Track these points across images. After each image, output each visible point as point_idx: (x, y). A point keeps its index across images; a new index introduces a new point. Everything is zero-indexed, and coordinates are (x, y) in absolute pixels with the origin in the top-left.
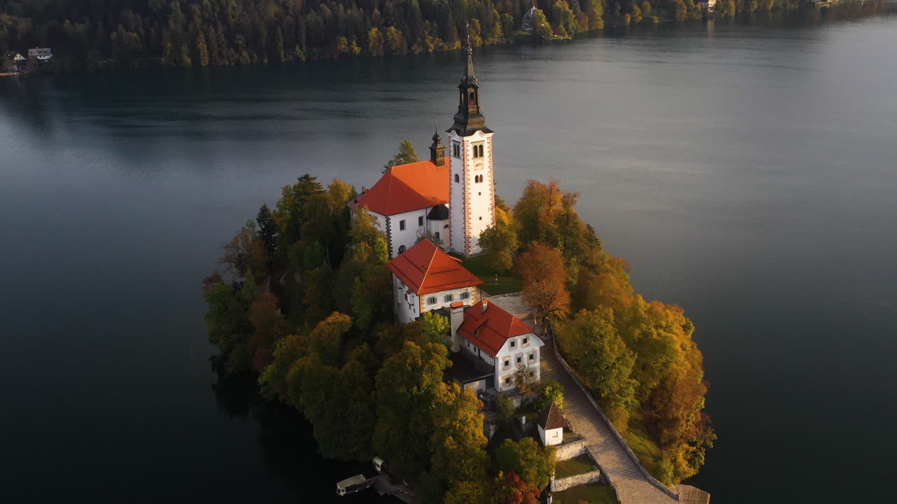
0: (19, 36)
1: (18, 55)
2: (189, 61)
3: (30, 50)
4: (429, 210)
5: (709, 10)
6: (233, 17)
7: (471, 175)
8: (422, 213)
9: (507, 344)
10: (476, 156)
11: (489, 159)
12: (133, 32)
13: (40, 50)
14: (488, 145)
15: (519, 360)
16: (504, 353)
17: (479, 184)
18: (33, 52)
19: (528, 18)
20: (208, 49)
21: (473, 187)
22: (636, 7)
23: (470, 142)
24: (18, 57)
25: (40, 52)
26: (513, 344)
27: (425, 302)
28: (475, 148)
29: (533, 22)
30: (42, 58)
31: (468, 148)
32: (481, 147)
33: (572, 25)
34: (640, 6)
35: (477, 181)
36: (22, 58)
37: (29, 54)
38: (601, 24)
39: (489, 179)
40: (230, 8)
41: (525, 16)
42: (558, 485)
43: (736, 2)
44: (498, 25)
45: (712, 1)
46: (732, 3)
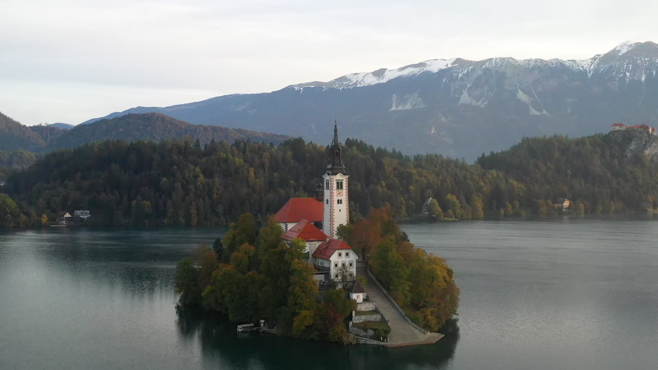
0: (69, 202)
1: (67, 214)
2: (184, 221)
3: (76, 211)
5: (564, 210)
6: (217, 194)
7: (336, 199)
9: (336, 254)
10: (338, 188)
11: (346, 191)
12: (147, 201)
13: (82, 211)
14: (346, 183)
15: (344, 265)
16: (334, 259)
17: (340, 205)
18: (78, 212)
19: (426, 205)
20: (197, 214)
21: (336, 207)
22: (508, 204)
23: (335, 179)
24: (67, 215)
25: (82, 213)
26: (340, 255)
28: (338, 183)
29: (430, 208)
30: (83, 217)
31: (333, 183)
33: (458, 211)
34: (511, 203)
35: (338, 203)
36: (70, 216)
37: (75, 214)
38: (481, 214)
39: (346, 202)
40: (215, 188)
41: (425, 203)
42: (356, 319)
43: (585, 205)
44: (404, 208)
45: (566, 204)
46: (582, 206)
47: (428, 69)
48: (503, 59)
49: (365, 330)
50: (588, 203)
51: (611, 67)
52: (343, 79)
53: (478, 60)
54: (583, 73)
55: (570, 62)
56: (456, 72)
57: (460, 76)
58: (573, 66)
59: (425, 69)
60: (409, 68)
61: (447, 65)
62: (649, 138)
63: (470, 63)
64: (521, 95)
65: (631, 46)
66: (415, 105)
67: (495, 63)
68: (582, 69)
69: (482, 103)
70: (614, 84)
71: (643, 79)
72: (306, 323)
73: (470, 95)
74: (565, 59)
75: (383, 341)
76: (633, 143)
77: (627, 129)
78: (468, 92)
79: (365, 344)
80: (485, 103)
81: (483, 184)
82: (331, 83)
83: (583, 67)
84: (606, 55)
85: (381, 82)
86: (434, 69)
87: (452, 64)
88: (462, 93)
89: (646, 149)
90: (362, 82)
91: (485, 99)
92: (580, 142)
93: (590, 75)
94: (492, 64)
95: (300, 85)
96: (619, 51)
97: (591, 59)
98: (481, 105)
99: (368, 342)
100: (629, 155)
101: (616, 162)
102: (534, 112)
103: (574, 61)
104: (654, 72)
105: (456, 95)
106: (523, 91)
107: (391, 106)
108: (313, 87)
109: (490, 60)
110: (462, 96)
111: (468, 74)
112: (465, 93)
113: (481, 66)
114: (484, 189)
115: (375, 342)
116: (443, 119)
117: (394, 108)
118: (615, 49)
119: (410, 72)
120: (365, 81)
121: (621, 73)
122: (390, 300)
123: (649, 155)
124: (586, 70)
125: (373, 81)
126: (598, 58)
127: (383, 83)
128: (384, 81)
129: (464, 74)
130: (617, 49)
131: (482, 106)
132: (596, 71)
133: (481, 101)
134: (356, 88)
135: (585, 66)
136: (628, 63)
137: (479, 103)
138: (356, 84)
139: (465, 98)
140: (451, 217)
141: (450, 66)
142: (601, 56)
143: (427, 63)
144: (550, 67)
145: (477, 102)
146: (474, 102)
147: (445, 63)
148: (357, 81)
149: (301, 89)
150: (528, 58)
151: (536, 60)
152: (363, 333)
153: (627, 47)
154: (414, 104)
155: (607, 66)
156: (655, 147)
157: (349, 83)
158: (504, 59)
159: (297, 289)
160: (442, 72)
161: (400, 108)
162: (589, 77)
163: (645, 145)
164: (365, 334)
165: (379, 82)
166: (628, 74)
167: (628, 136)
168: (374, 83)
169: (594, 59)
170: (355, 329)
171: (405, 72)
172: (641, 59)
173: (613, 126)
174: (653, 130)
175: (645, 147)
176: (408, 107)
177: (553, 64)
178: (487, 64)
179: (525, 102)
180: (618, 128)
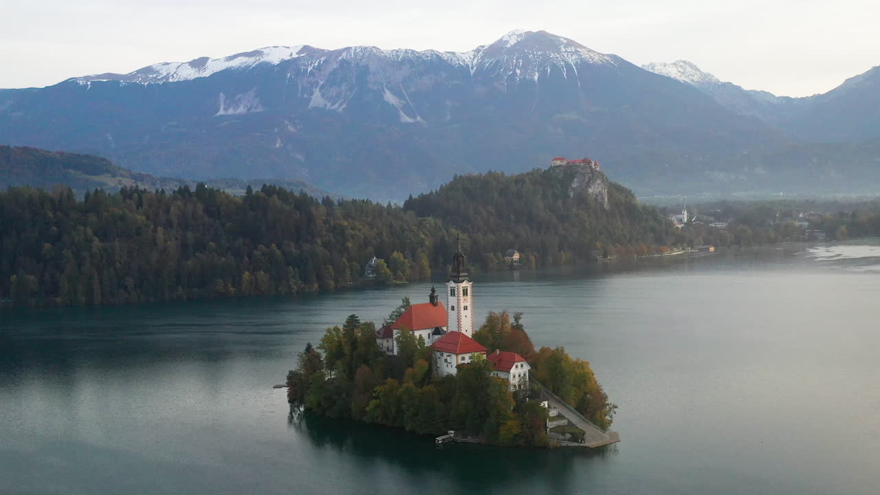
2: (84, 299)
4: (433, 329)
5: (515, 264)
7: (462, 305)
8: (429, 331)
9: (514, 367)
10: (464, 295)
12: (31, 275)
14: (470, 289)
15: (519, 376)
16: (513, 370)
17: (466, 311)
19: (371, 266)
20: (101, 289)
21: (463, 313)
23: (461, 286)
26: (517, 367)
27: (460, 359)
29: (376, 270)
31: (459, 291)
32: (467, 289)
33: (408, 272)
40: (116, 255)
41: (368, 265)
42: (550, 425)
43: (535, 257)
44: (348, 272)
45: (516, 256)
46: (532, 258)
47: (265, 59)
48: (364, 49)
49: (563, 434)
50: (537, 255)
51: (497, 62)
52: (148, 70)
53: (332, 49)
54: (464, 69)
55: (448, 54)
56: (304, 65)
57: (309, 70)
58: (451, 59)
59: (261, 60)
60: (239, 58)
61: (291, 54)
62: (593, 174)
63: (322, 52)
64: (389, 97)
65: (521, 35)
66: (251, 107)
67: (355, 53)
68: (462, 64)
69: (340, 105)
70: (502, 84)
71: (536, 78)
72: (515, 432)
73: (323, 96)
74: (441, 51)
75: (581, 442)
76: (576, 180)
77: (568, 163)
78: (320, 91)
79: (567, 447)
80: (344, 106)
81: (423, 236)
82: (132, 76)
83: (464, 61)
84: (491, 46)
85: (202, 76)
86: (275, 58)
87: (297, 53)
88: (312, 93)
89: (590, 187)
90: (175, 75)
91: (343, 100)
92: (520, 180)
93: (472, 72)
94: (350, 55)
95: (87, 78)
96: (507, 42)
97: (473, 51)
98: (338, 109)
99: (569, 445)
100: (572, 194)
101: (560, 203)
102: (406, 119)
103: (453, 53)
104: (549, 70)
105: (305, 96)
106: (391, 90)
107: (218, 110)
108: (105, 80)
109: (348, 49)
110: (313, 97)
111: (319, 68)
112: (317, 92)
113: (337, 57)
114: (427, 242)
115: (576, 444)
116: (291, 128)
117: (221, 112)
118: (501, 39)
119: (242, 63)
120: (180, 74)
121: (510, 70)
122: (564, 405)
123: (592, 193)
124: (468, 65)
125: (190, 74)
126: (482, 49)
127: (204, 77)
128: (207, 74)
129: (314, 67)
130: (504, 39)
131: (340, 110)
132: (480, 66)
133: (338, 104)
134: (166, 84)
135: (467, 61)
136: (518, 58)
137: (336, 106)
138: (167, 77)
139: (317, 99)
140: (401, 279)
141: (295, 56)
142: (486, 48)
143: (265, 51)
144: (424, 60)
145: (333, 104)
146: (329, 104)
147: (289, 52)
148: (168, 74)
149: (89, 83)
150: (397, 49)
151: (406, 51)
152: (561, 437)
153: (516, 37)
154: (249, 106)
155: (493, 60)
156: (599, 184)
157: (156, 77)
158: (366, 48)
159: (499, 401)
160: (285, 64)
161: (231, 111)
162: (472, 74)
163: (588, 182)
164: (563, 437)
165: (200, 76)
166: (518, 71)
167: (570, 172)
168: (193, 78)
169: (478, 51)
170: (552, 434)
171: (235, 63)
172: (533, 54)
173: (553, 160)
174: (595, 164)
175: (588, 185)
176: (241, 110)
177: (428, 57)
178: (344, 54)
179: (393, 105)
180: (558, 163)
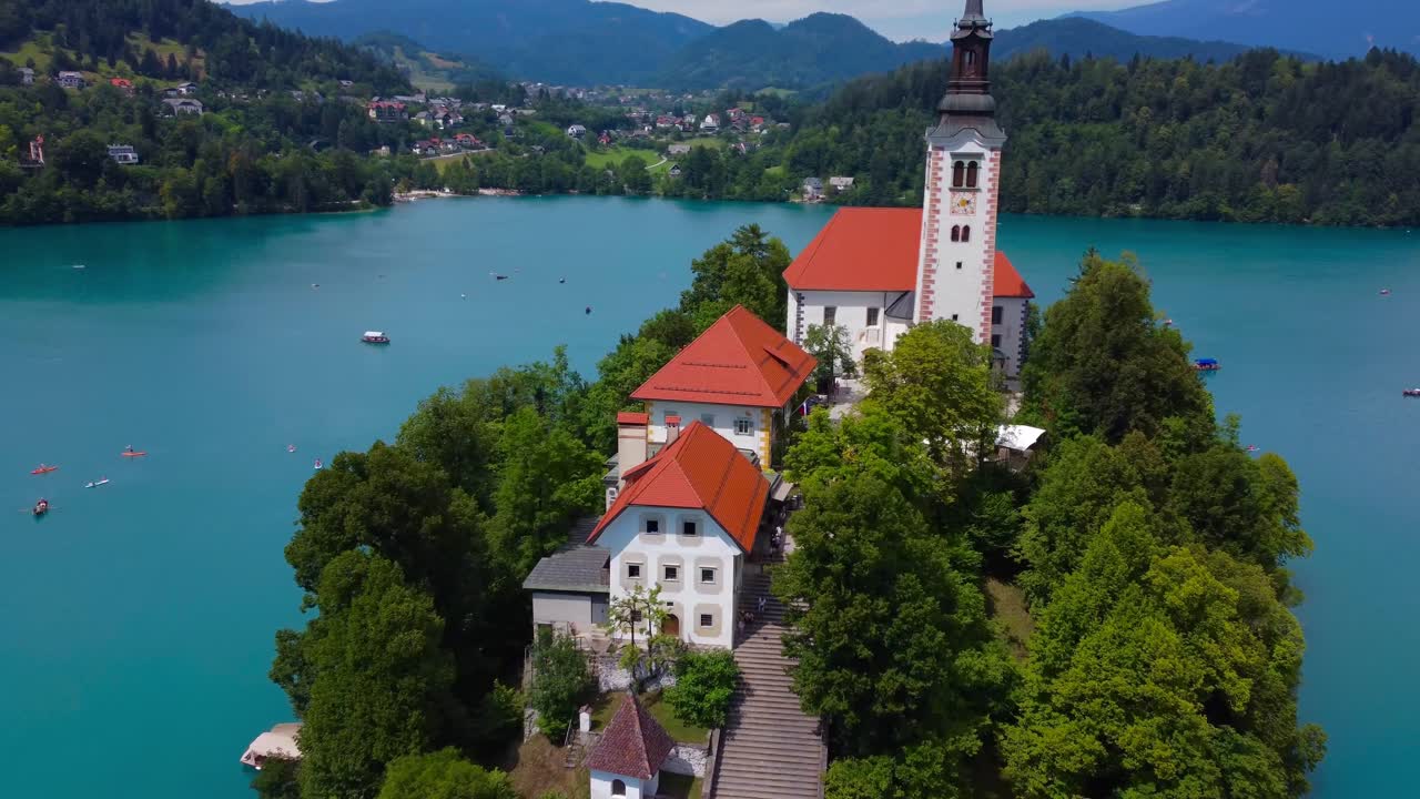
4: (891, 298)
7: (944, 222)
8: (875, 300)
11: (989, 196)
13: (842, 178)
14: (991, 165)
17: (960, 245)
18: (836, 180)
21: (947, 251)
25: (842, 182)
28: (958, 166)
30: (841, 188)
32: (973, 167)
35: (955, 237)
36: (821, 185)
37: (831, 182)
39: (987, 237)
